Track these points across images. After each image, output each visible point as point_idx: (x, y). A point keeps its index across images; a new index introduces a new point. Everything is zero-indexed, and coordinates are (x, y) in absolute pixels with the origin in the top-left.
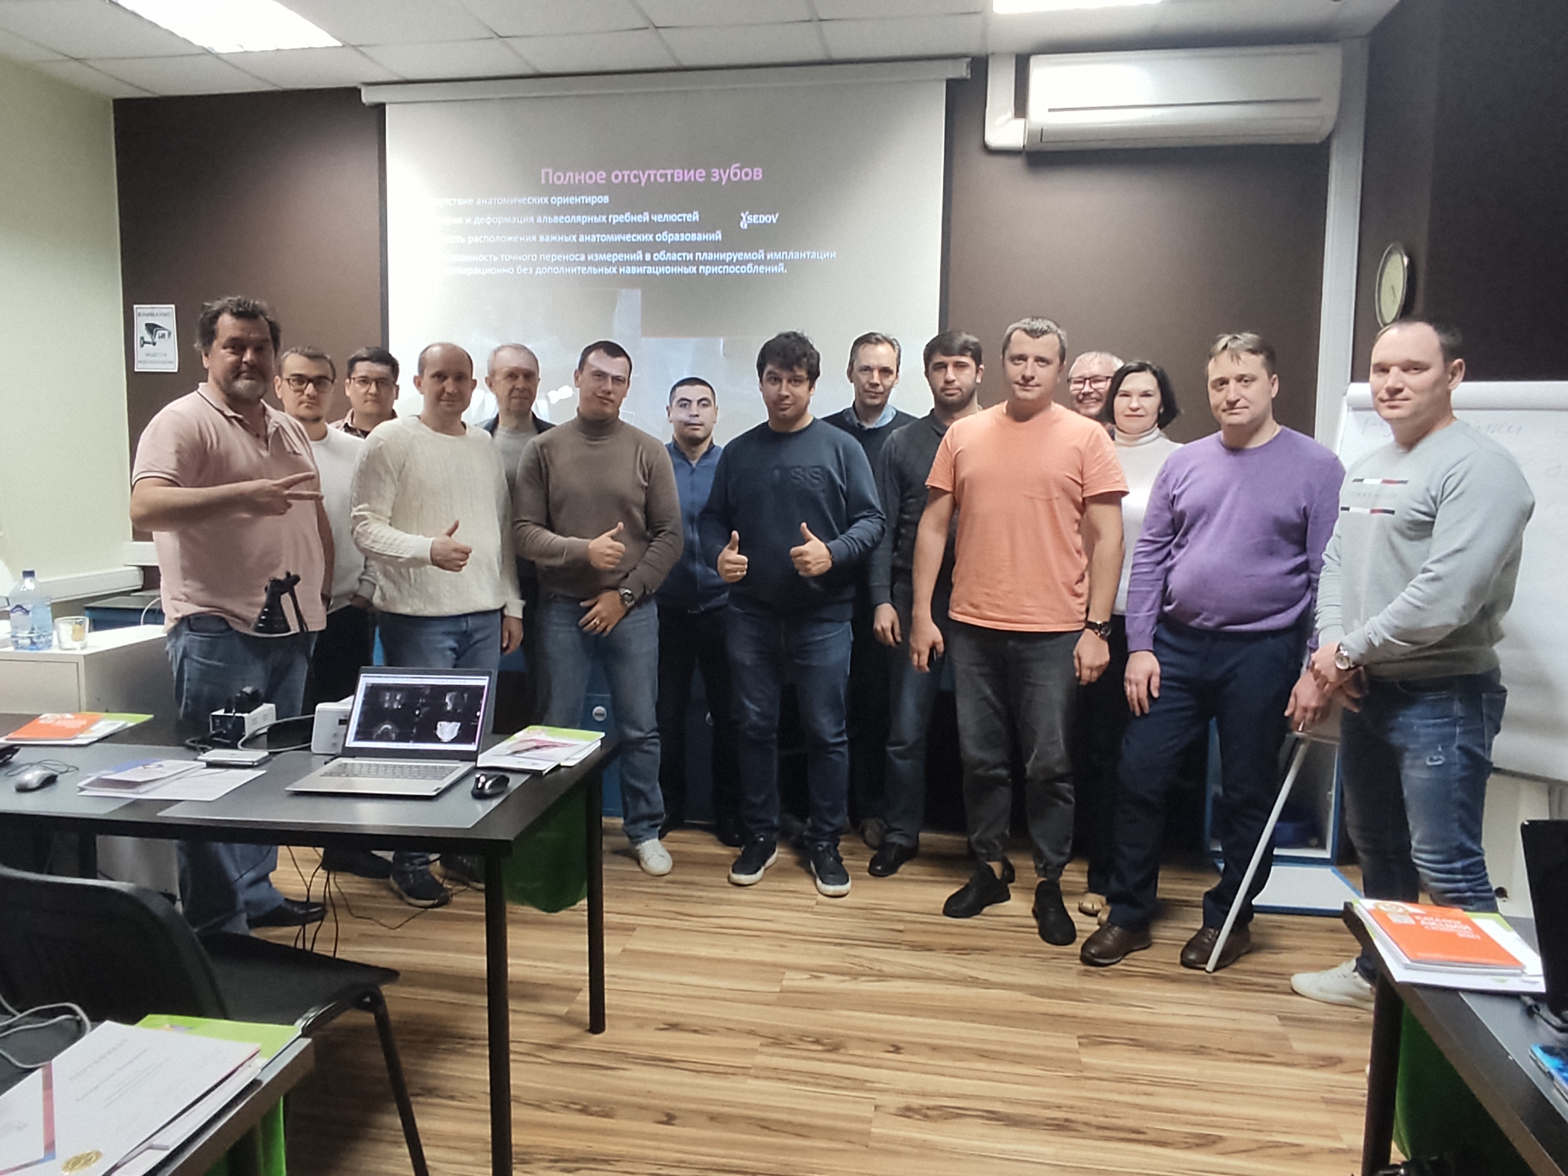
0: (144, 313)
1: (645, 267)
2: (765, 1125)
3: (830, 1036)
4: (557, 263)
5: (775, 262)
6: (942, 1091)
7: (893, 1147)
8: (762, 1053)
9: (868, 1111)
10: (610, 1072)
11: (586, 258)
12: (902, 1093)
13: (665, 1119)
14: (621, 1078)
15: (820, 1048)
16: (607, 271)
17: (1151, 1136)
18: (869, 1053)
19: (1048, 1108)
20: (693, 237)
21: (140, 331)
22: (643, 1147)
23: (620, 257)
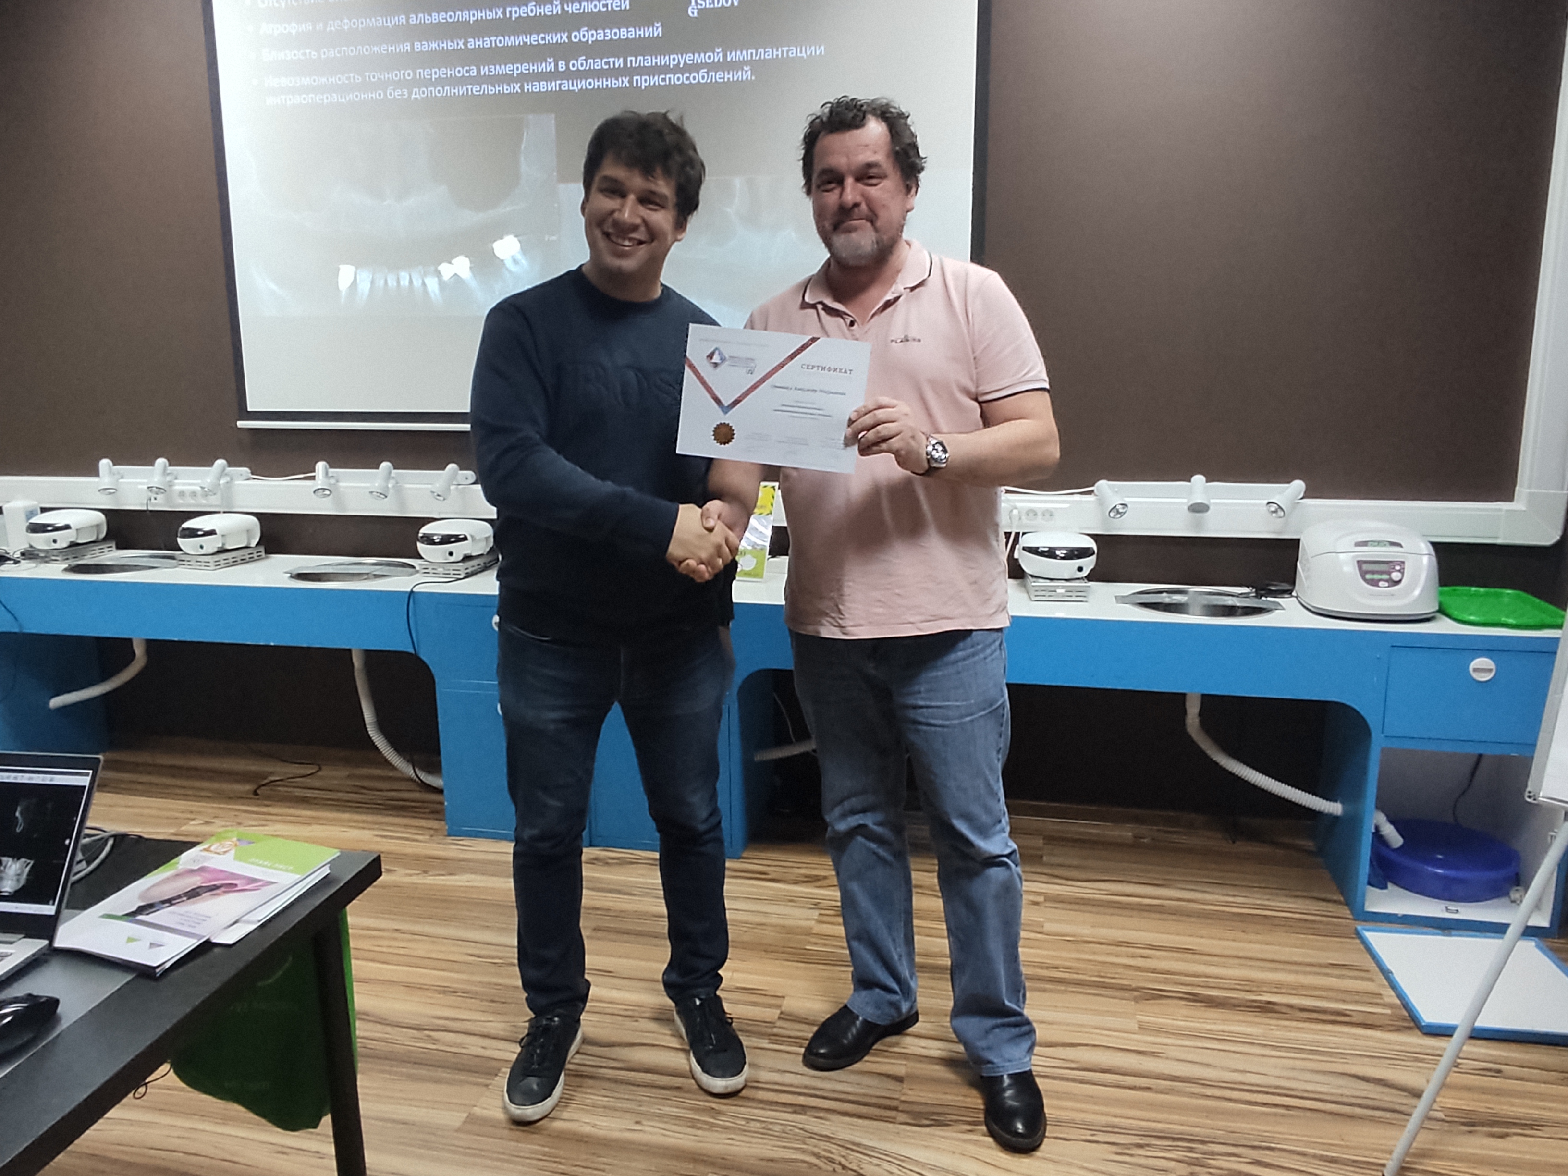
1: (558, 82)
4: (441, 82)
5: (736, 66)
11: (479, 71)
16: (506, 89)
20: (623, 33)
23: (524, 68)
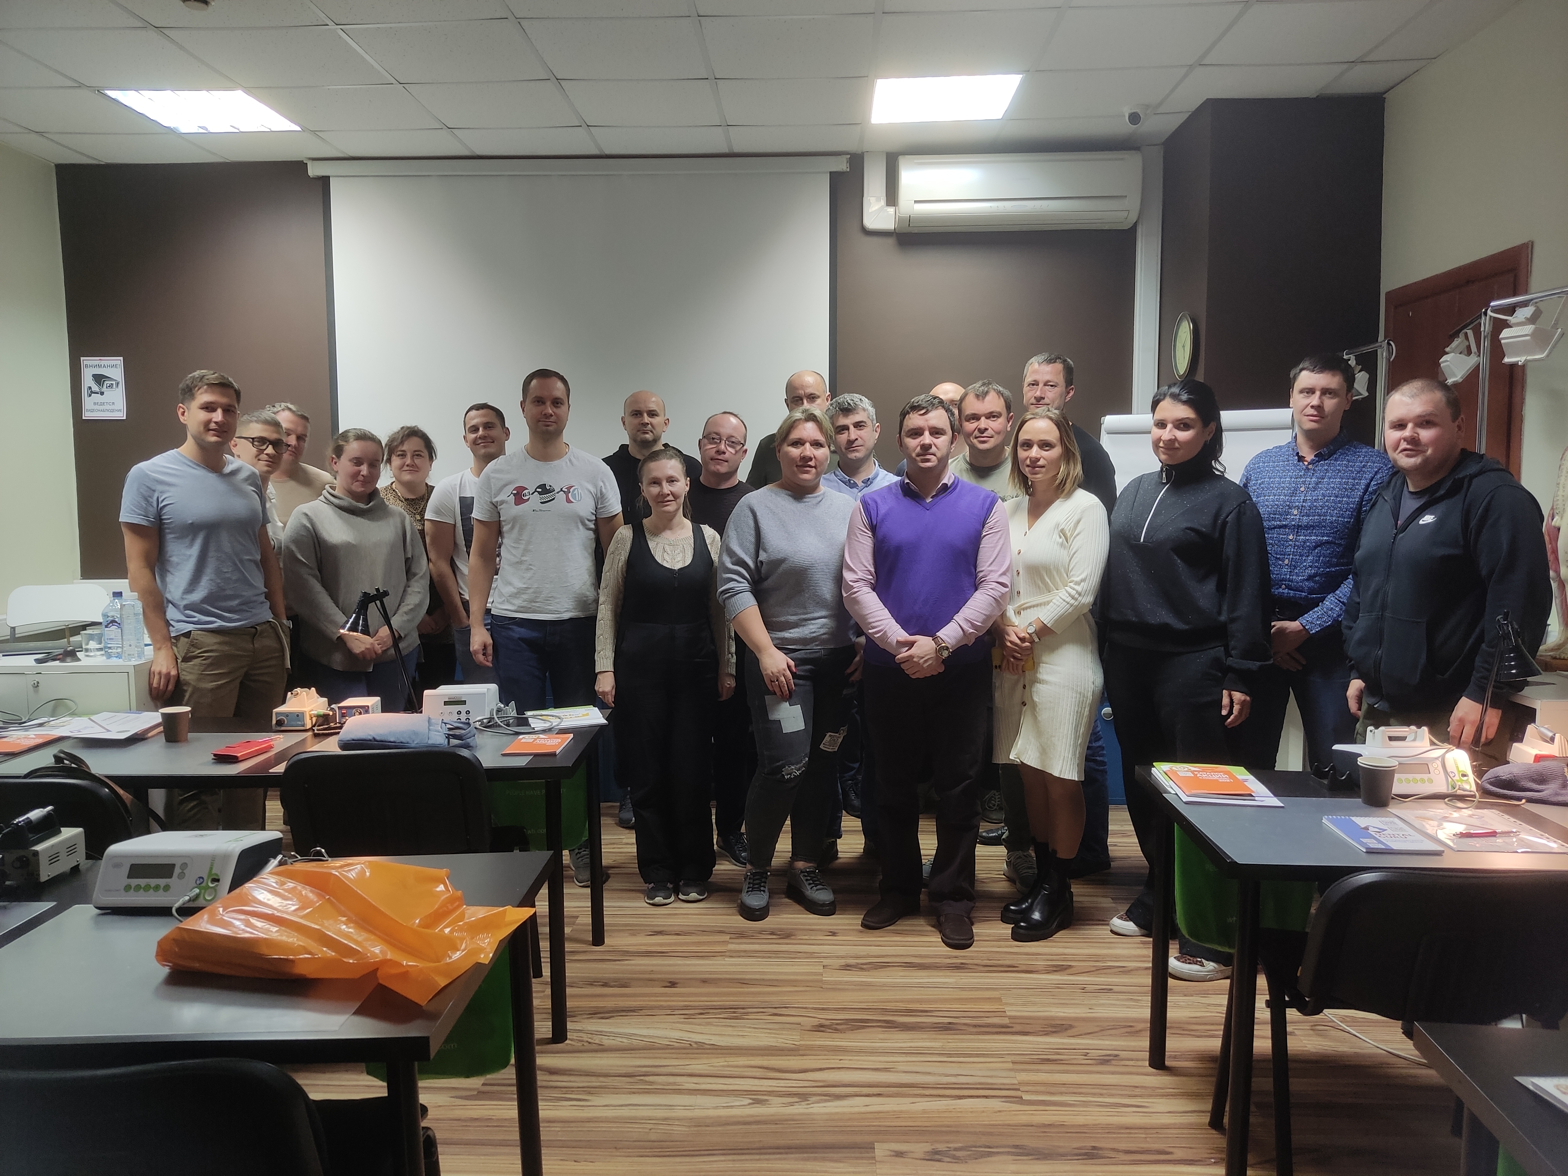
0: (91, 366)
2: (743, 982)
3: (781, 930)
6: (871, 954)
7: (840, 987)
8: (732, 943)
9: (820, 969)
10: (618, 962)
12: (842, 957)
13: (669, 985)
14: (628, 965)
15: (774, 937)
17: (1024, 968)
18: (813, 938)
19: (949, 958)
21: (87, 381)
22: (657, 1001)
